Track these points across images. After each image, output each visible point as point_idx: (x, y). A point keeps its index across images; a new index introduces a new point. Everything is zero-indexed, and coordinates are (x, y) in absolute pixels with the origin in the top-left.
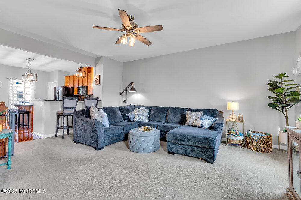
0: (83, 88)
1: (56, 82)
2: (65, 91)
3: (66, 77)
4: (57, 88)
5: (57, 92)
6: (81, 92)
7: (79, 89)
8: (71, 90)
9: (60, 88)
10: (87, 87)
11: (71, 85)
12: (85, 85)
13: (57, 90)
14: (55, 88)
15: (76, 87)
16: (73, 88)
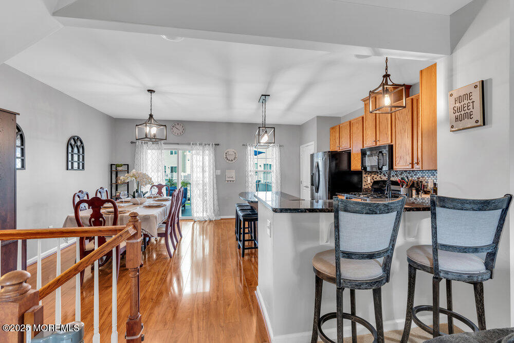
0: (377, 150)
1: (313, 142)
2: (332, 161)
3: (332, 128)
4: (315, 155)
5: (315, 164)
6: (371, 162)
7: (363, 153)
8: (345, 158)
9: (321, 154)
10: (391, 148)
11: (344, 146)
12: (384, 141)
13: (315, 160)
14: (312, 156)
15: (356, 151)
16: (349, 154)
